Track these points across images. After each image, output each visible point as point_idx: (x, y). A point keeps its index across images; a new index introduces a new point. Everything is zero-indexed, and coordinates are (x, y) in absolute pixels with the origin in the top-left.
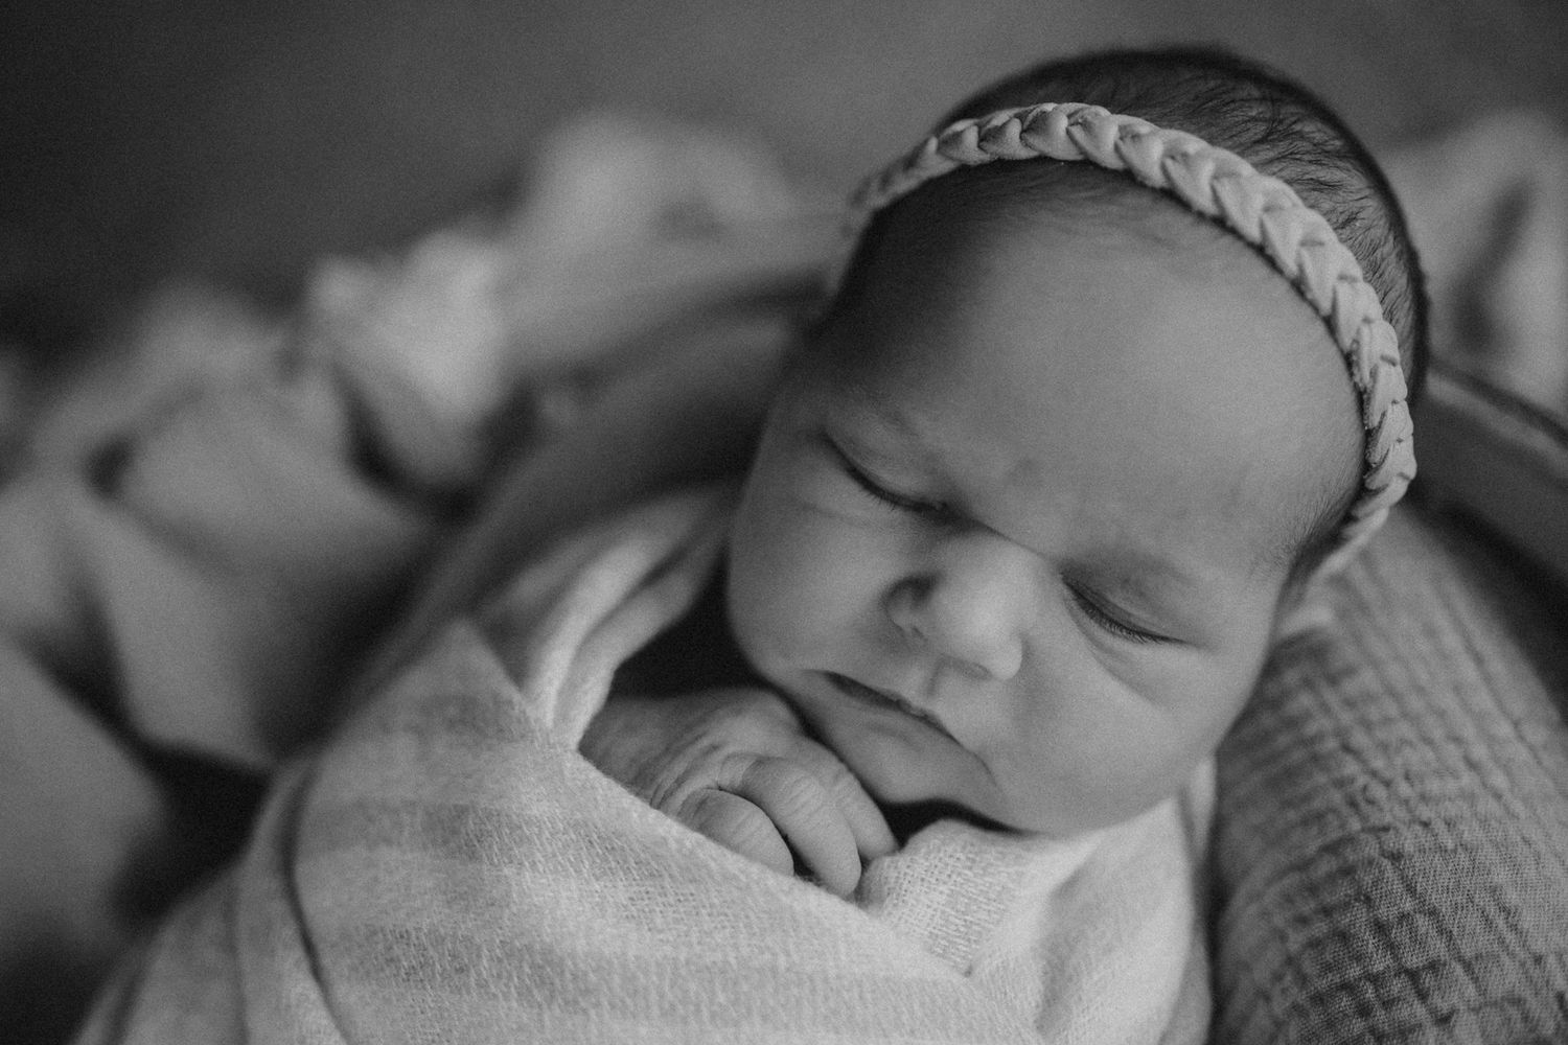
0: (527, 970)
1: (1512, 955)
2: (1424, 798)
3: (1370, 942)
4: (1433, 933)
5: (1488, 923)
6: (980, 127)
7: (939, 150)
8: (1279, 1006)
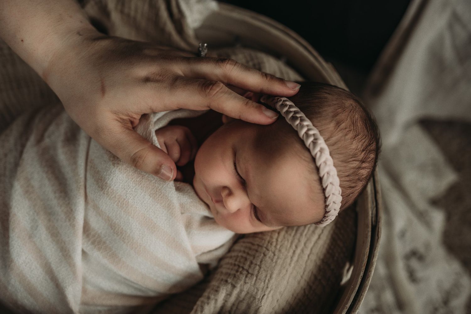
1: (264, 284)
2: (280, 251)
4: (257, 270)
8: (230, 261)
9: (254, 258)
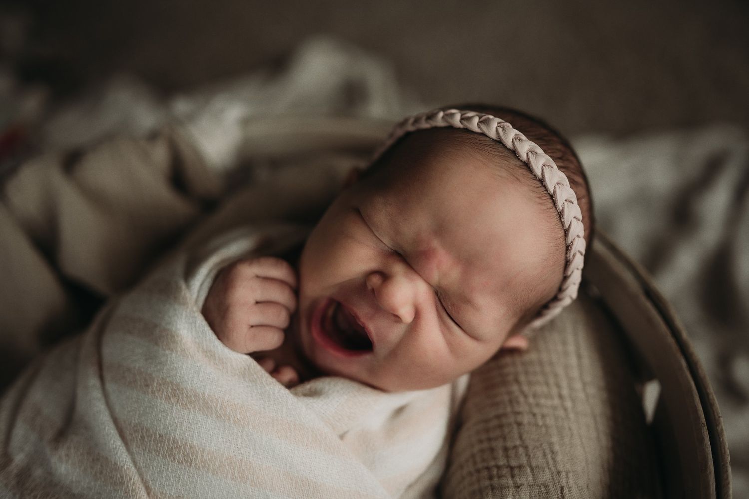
0: (170, 390)
1: (550, 469)
2: (538, 405)
3: (501, 453)
4: (524, 455)
5: (545, 455)
6: (462, 115)
7: (443, 117)
8: (465, 471)
9: (505, 438)
